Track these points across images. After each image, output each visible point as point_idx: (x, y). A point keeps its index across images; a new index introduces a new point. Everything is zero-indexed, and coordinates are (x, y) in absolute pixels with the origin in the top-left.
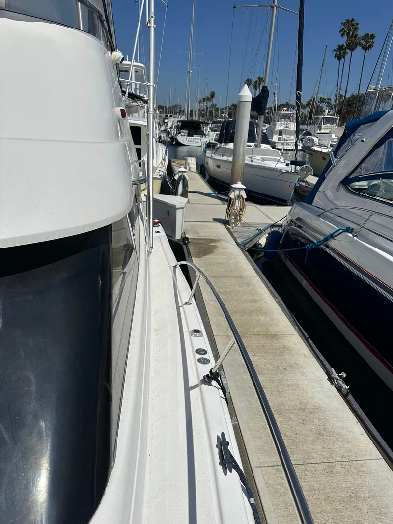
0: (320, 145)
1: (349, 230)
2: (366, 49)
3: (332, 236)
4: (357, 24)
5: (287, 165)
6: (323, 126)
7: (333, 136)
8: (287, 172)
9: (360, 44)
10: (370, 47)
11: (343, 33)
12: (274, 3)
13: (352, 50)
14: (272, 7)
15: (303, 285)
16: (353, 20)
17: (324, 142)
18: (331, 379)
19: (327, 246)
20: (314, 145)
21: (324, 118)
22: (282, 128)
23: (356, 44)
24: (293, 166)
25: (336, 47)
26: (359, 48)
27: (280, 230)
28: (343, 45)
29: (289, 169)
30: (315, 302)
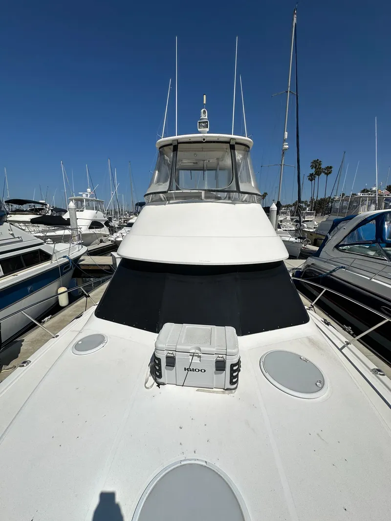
0: (308, 228)
1: (342, 267)
2: (327, 174)
3: (334, 271)
4: (320, 162)
5: (296, 239)
6: (306, 217)
7: (315, 223)
8: (296, 242)
9: (324, 172)
10: (330, 173)
11: (312, 167)
12: (282, 163)
13: (319, 175)
14: (281, 165)
15: (314, 293)
16: (318, 160)
17: (310, 226)
18: (344, 329)
19: (332, 275)
20: (304, 227)
21: (306, 212)
22: (282, 219)
23: (321, 172)
24: (299, 239)
25: (309, 175)
26: (323, 174)
27: (301, 270)
28: (313, 174)
29: (297, 241)
30: (323, 302)
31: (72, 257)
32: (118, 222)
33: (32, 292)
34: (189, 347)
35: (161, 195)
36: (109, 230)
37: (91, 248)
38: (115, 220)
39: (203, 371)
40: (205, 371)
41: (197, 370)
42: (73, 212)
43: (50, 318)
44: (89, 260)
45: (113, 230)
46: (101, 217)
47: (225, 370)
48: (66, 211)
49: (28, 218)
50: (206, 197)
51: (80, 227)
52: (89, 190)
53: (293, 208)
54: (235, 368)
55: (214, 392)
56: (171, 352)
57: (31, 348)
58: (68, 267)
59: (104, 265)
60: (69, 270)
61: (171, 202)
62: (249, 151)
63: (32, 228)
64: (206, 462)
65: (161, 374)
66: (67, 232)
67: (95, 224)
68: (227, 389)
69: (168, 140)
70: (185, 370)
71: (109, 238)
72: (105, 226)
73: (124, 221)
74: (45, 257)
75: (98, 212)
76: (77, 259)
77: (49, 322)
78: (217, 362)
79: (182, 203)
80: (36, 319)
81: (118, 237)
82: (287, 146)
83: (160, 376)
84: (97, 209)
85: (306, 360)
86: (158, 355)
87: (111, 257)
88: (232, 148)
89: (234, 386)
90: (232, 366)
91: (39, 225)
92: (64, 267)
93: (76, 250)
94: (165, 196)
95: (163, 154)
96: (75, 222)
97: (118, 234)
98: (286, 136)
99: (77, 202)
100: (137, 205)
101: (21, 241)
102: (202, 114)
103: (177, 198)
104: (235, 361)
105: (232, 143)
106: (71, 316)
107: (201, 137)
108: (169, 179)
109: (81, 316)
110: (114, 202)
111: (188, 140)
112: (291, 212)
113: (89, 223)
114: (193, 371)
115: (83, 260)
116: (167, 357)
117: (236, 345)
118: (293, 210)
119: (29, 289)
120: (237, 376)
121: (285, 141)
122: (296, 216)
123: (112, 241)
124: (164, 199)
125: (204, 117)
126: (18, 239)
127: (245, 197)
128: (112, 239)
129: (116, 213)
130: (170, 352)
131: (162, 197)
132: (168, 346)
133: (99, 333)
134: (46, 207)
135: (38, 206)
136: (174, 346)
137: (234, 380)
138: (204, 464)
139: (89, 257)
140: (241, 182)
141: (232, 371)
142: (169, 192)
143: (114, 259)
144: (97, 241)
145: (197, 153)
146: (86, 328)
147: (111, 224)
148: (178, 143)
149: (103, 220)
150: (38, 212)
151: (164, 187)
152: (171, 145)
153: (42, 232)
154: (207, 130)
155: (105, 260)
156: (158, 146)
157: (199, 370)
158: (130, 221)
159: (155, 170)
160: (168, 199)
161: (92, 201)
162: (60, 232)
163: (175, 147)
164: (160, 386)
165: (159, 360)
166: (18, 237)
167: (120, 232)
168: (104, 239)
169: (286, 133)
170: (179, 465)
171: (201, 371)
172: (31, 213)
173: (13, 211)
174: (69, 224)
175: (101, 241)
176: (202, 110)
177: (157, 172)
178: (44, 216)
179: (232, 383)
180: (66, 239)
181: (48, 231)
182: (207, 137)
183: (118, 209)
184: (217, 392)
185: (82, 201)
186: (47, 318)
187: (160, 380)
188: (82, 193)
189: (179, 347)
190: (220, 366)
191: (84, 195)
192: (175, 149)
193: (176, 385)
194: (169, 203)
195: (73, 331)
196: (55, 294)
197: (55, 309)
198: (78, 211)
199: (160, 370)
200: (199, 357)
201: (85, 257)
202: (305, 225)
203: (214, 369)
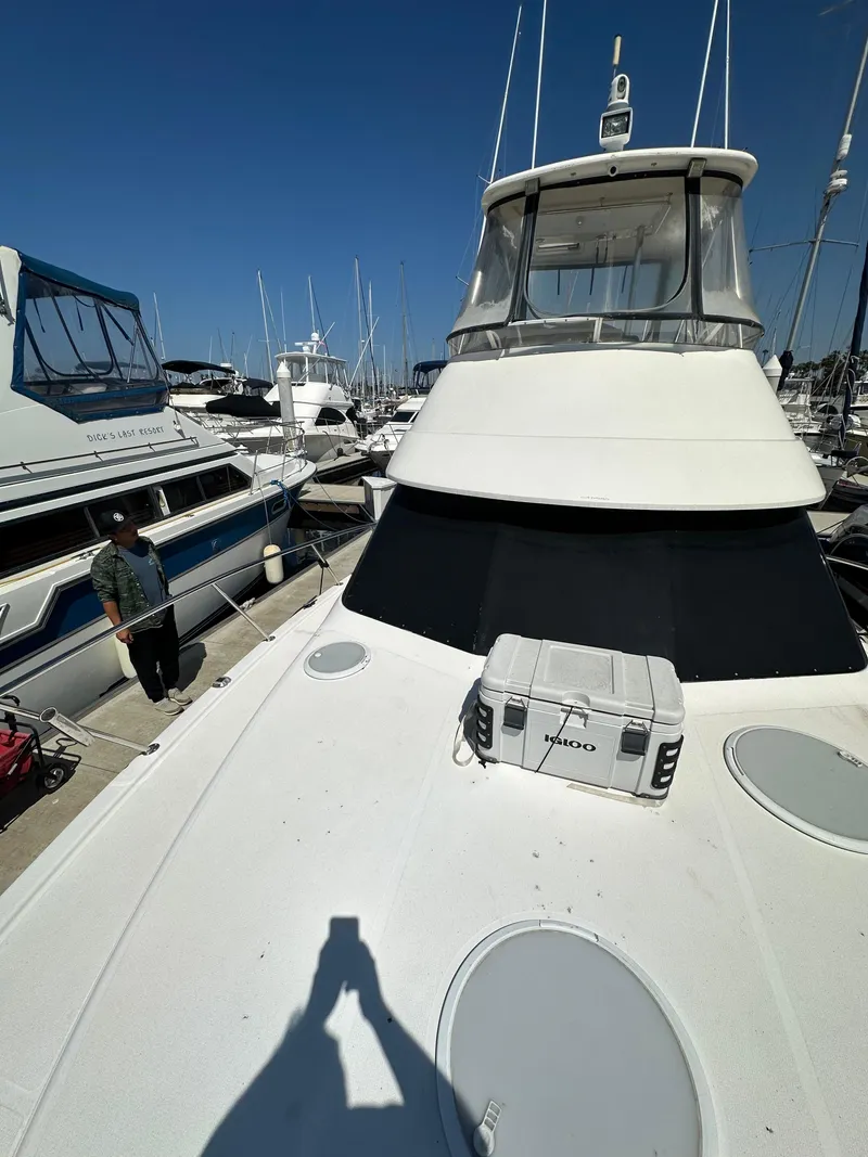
0: (864, 427)
5: (825, 457)
6: (859, 397)
8: (824, 466)
14: (814, 243)
20: (853, 426)
21: (861, 385)
24: (835, 459)
29: (828, 462)
31: (289, 483)
32: (373, 411)
33: (219, 550)
34: (563, 693)
35: (490, 334)
36: (358, 426)
37: (323, 466)
38: (367, 407)
39: (589, 748)
40: (594, 748)
41: (575, 744)
42: (285, 385)
43: (254, 603)
44: (317, 493)
45: (364, 429)
46: (340, 399)
47: (644, 754)
48: (270, 386)
49: (201, 400)
50: (604, 336)
51: (298, 420)
52: (315, 336)
53: (820, 374)
54: (670, 753)
55: (610, 796)
56: (519, 698)
57: (224, 655)
58: (282, 504)
59: (348, 504)
60: (284, 511)
61: (512, 350)
62: (738, 195)
63: (209, 421)
64: (597, 937)
65: (490, 740)
66: (276, 432)
67: (328, 415)
68: (643, 796)
69: (513, 183)
70: (547, 740)
71: (358, 446)
72: (348, 420)
73: (386, 408)
74: (240, 481)
75: (335, 386)
76: (297, 490)
77: (252, 610)
78: (627, 734)
79: (541, 352)
80: (233, 599)
81: (376, 443)
82: (844, 181)
83: (488, 745)
84: (332, 380)
85: (854, 762)
86: (488, 698)
87: (363, 488)
88: (693, 187)
89: (661, 792)
90: (664, 747)
91: (222, 416)
92: (274, 502)
93: (296, 471)
94: (498, 338)
95: (499, 225)
96: (289, 409)
97: (376, 437)
98: (845, 149)
99: (291, 365)
100: (416, 368)
101: (197, 446)
102: (615, 93)
103: (527, 340)
104: (673, 739)
105: (695, 171)
106: (290, 602)
107: (606, 162)
108: (512, 291)
109: (313, 603)
110: (364, 364)
111: (567, 177)
112: (815, 383)
113: (315, 411)
114: (565, 744)
115: (306, 492)
116: (508, 707)
117: (677, 703)
118: (820, 377)
119: (214, 544)
120: (671, 772)
121: (838, 164)
122: (827, 394)
123: (363, 453)
124: (494, 344)
125: (620, 99)
126: (189, 443)
127: (714, 332)
128: (365, 448)
129: (369, 390)
130: (515, 697)
131: (492, 340)
132: (512, 683)
133: (353, 641)
134: (233, 378)
135: (219, 376)
136: (526, 685)
137: (663, 780)
138: (594, 940)
139: (318, 486)
140: (709, 289)
141: (662, 757)
142: (510, 324)
143: (369, 491)
144: (332, 452)
145: (583, 214)
146: (325, 628)
147: (360, 415)
148: (541, 188)
149: (343, 406)
150: (220, 388)
151: (499, 312)
152: (520, 195)
153: (228, 429)
154: (626, 138)
155: (350, 494)
156: (485, 204)
157: (579, 746)
158: (402, 408)
159: (476, 269)
160: (506, 344)
161: (322, 360)
162: (262, 432)
163: (531, 200)
164: (487, 764)
165: (490, 711)
166: (191, 438)
167: (380, 431)
168: (346, 447)
169: (848, 137)
170: (537, 928)
171: (585, 747)
172: (206, 391)
173: (174, 387)
174: (278, 415)
175: (340, 453)
176: (617, 80)
177: (480, 274)
178: (231, 395)
179: (656, 783)
180: (275, 446)
181: (239, 429)
182: (622, 160)
183: (373, 382)
184: (618, 798)
185: (300, 361)
186: (247, 603)
187: (487, 753)
188: (301, 344)
189: (537, 689)
190: (633, 743)
191: (306, 348)
192: (532, 205)
193: (522, 767)
194: (507, 355)
195: (300, 632)
196: (257, 558)
197: (258, 587)
198: (294, 385)
199: (489, 732)
200: (585, 716)
201: (309, 485)
202: (856, 419)
203: (618, 747)
